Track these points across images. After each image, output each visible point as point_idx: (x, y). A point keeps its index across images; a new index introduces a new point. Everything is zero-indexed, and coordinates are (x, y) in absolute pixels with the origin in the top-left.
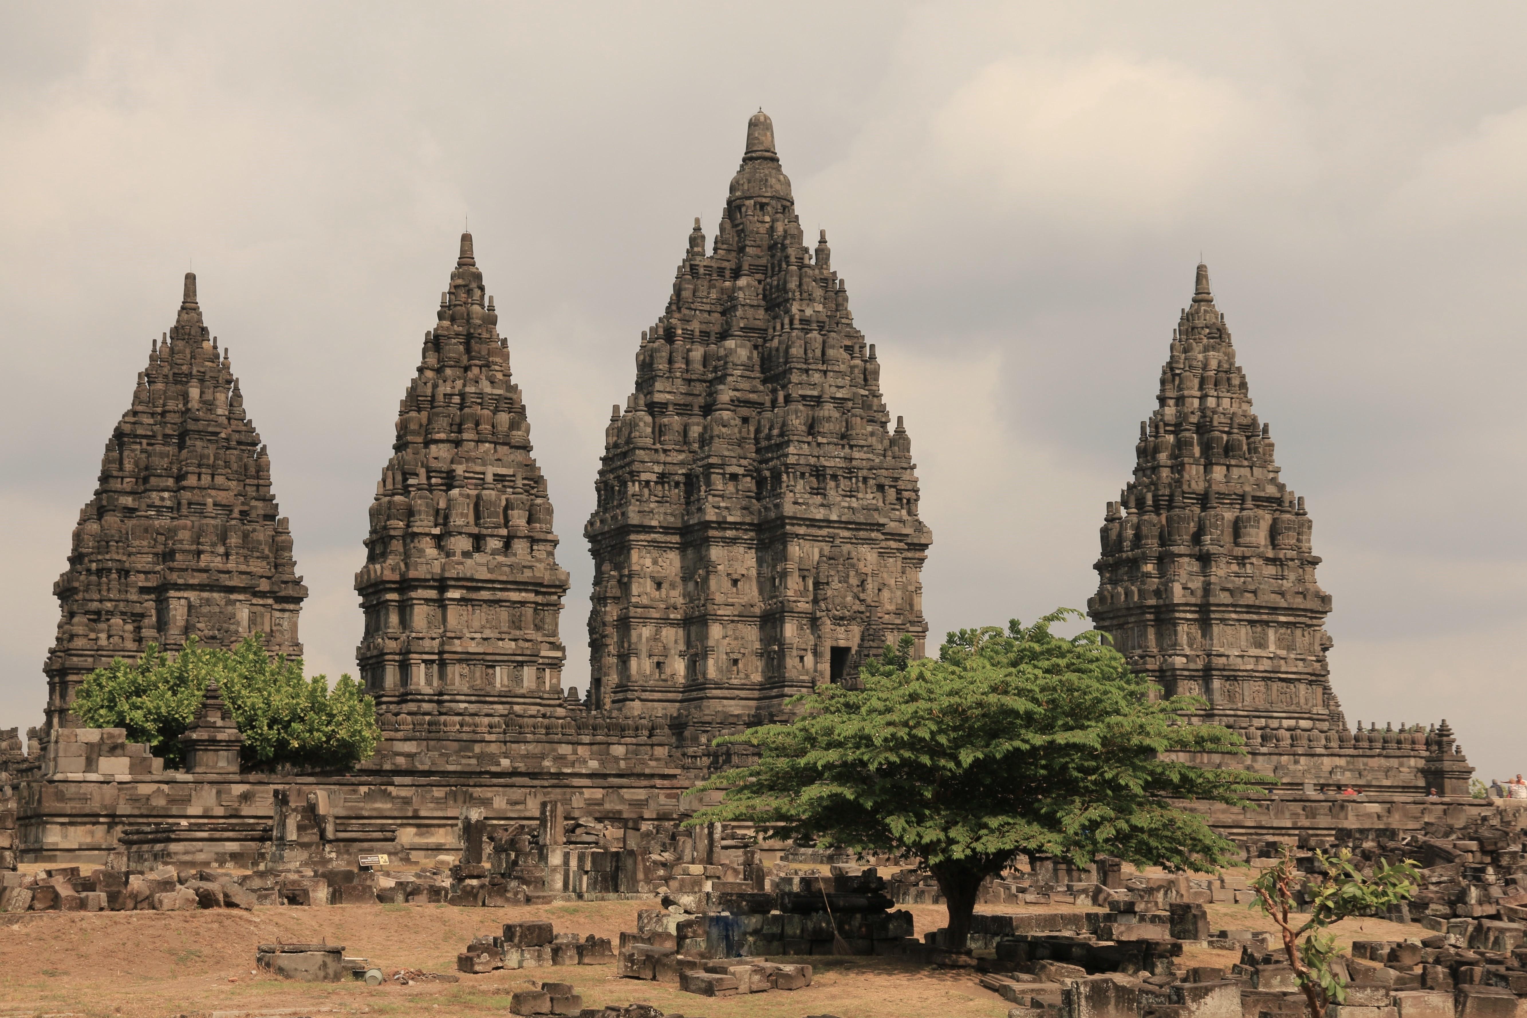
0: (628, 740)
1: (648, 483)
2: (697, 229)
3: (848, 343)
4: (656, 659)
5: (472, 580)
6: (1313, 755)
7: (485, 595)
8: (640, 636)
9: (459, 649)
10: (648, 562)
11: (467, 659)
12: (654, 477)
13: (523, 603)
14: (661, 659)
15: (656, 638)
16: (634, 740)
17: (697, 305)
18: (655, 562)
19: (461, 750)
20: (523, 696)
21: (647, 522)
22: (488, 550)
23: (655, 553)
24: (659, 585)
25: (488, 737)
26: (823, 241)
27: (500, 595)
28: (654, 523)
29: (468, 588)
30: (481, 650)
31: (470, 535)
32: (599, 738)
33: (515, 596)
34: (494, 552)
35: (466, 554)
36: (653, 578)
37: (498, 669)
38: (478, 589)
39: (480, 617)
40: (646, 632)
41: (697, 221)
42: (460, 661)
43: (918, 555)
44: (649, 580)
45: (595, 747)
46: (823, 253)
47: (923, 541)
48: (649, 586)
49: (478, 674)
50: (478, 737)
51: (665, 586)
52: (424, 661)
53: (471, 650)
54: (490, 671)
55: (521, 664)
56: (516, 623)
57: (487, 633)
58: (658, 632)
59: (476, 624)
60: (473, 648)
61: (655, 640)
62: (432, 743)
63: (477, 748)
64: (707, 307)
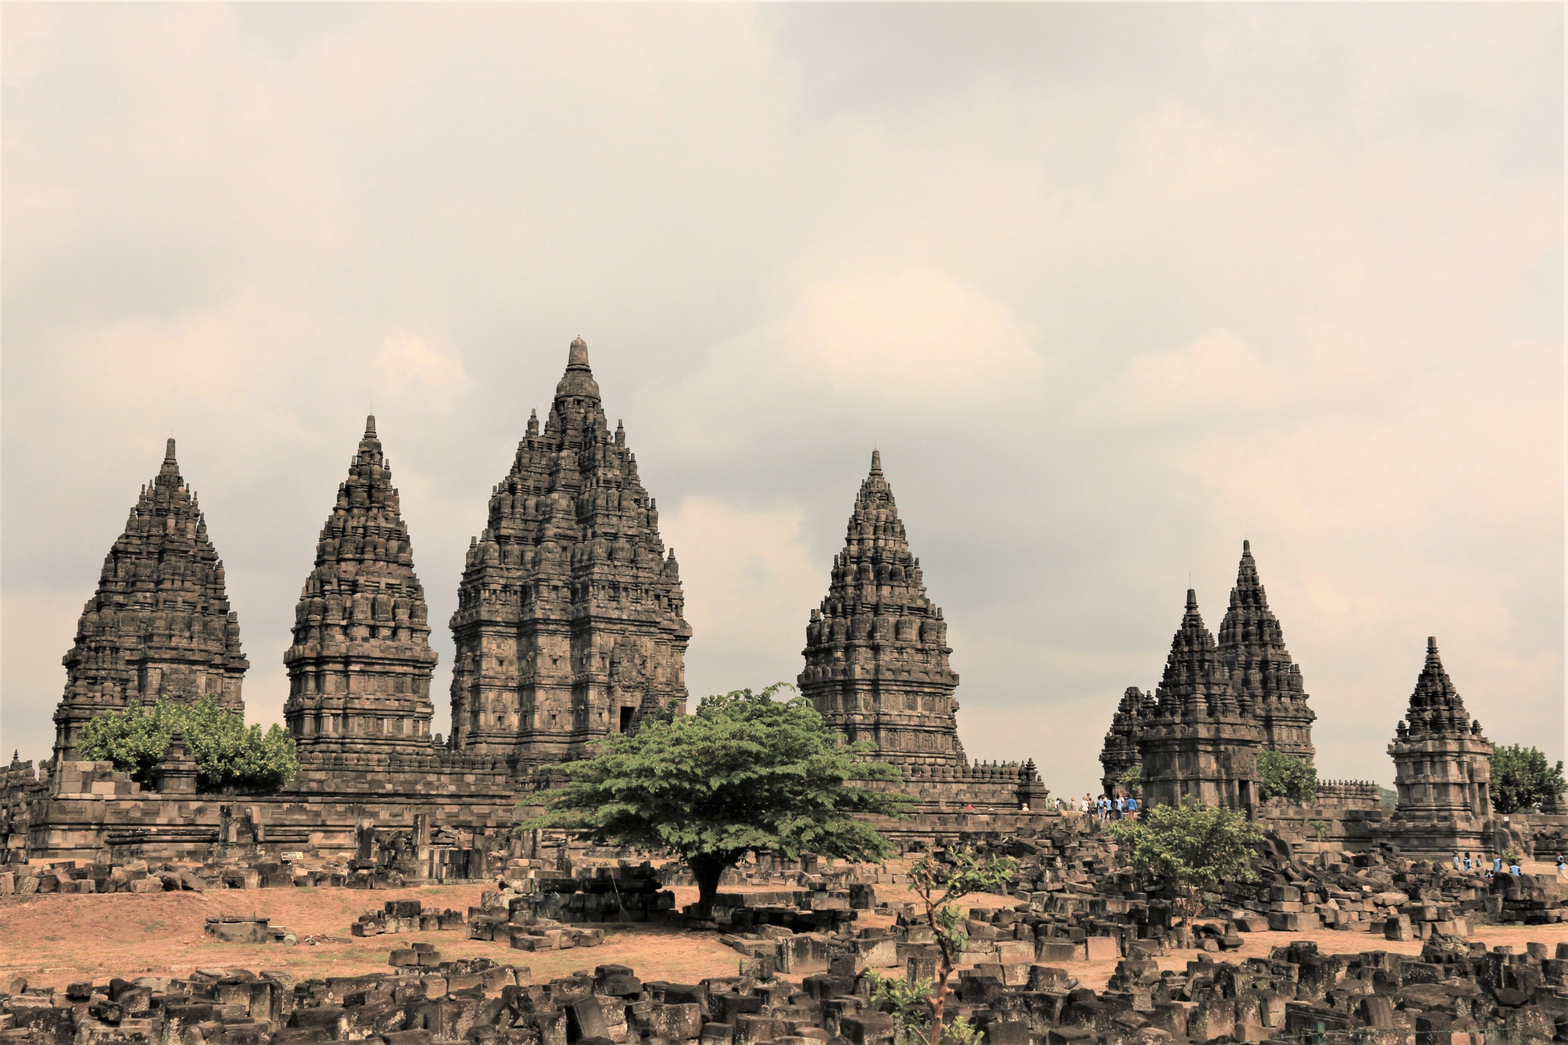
0: (477, 771)
1: (495, 591)
2: (534, 417)
3: (637, 497)
4: (498, 714)
5: (368, 657)
6: (945, 782)
7: (377, 668)
8: (487, 698)
9: (358, 706)
10: (494, 646)
11: (363, 713)
12: (499, 587)
13: (404, 674)
14: (502, 714)
15: (498, 700)
16: (481, 771)
17: (532, 469)
18: (499, 647)
19: (357, 778)
20: (403, 740)
21: (493, 619)
22: (381, 637)
23: (499, 640)
24: (501, 663)
25: (377, 769)
26: (620, 427)
27: (388, 668)
28: (499, 619)
29: (366, 664)
30: (373, 707)
31: (368, 626)
32: (457, 770)
33: (399, 669)
34: (385, 638)
35: (365, 639)
36: (497, 658)
37: (385, 721)
38: (373, 664)
39: (373, 683)
40: (492, 695)
41: (534, 411)
42: (358, 715)
43: (682, 644)
44: (494, 659)
45: (453, 776)
46: (620, 435)
47: (686, 634)
48: (494, 663)
49: (371, 724)
50: (370, 768)
51: (505, 663)
52: (332, 715)
53: (366, 707)
54: (380, 722)
55: (402, 717)
56: (399, 689)
57: (379, 695)
58: (500, 695)
59: (370, 689)
60: (368, 705)
62: (336, 773)
63: (369, 777)
64: (539, 470)
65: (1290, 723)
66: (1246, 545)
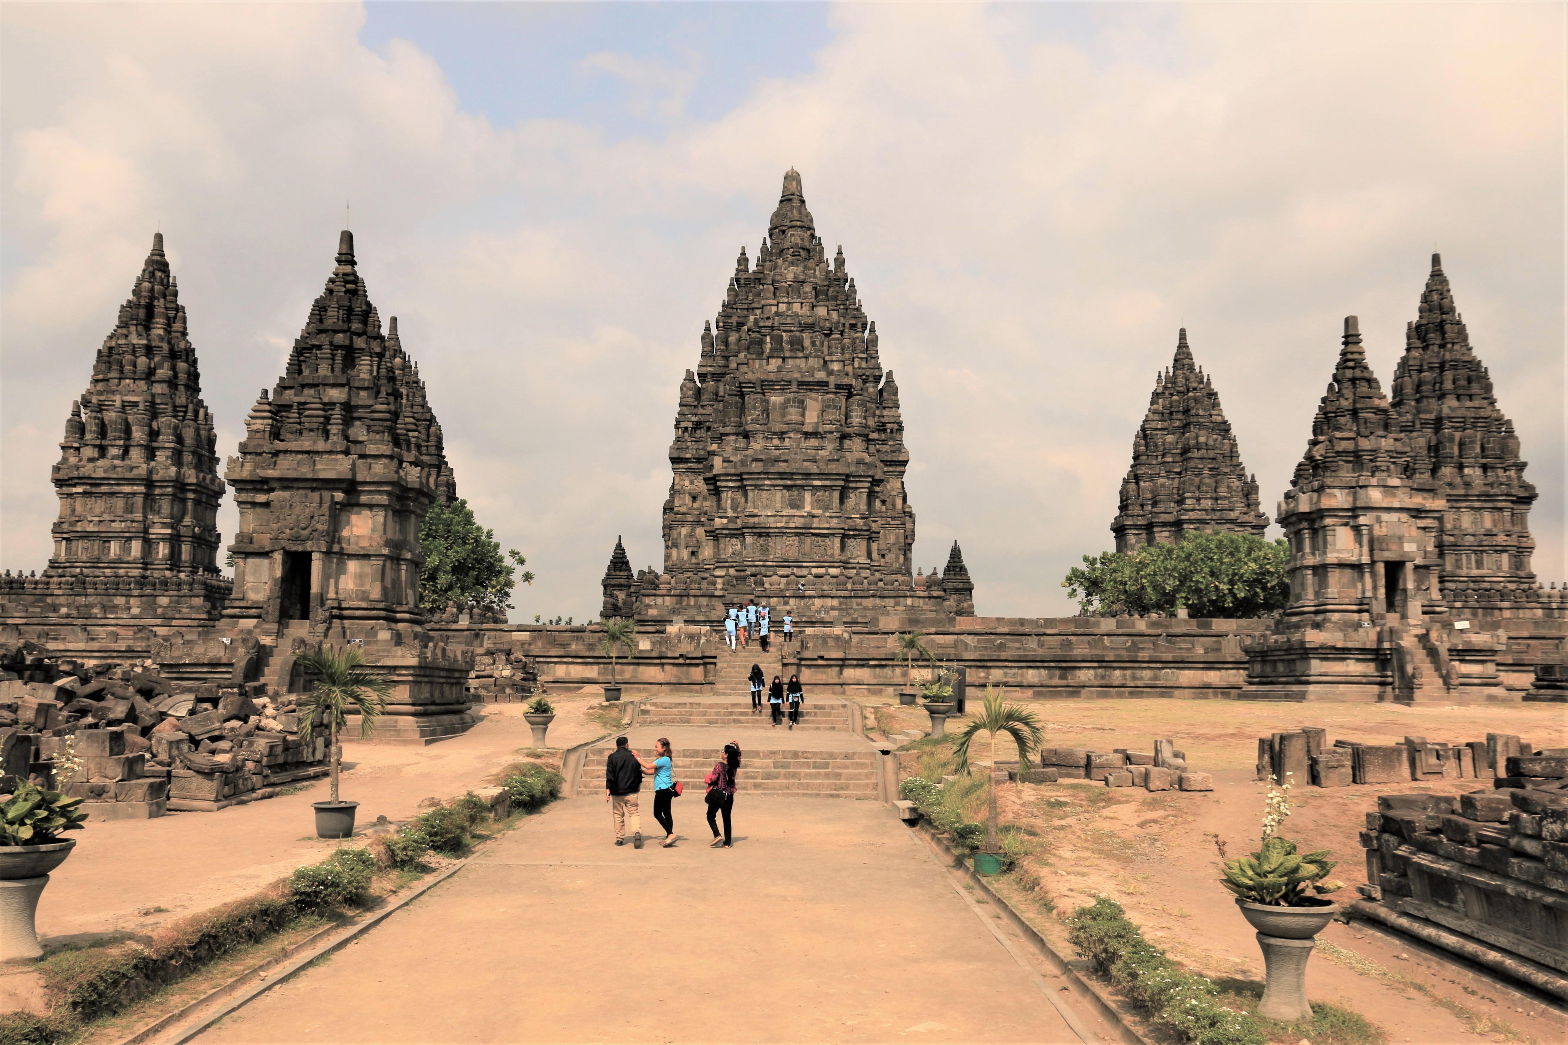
1: (686, 428)
2: (743, 254)
3: (853, 322)
4: (690, 549)
5: (89, 478)
7: (104, 489)
8: (680, 534)
9: (79, 529)
10: (687, 483)
11: (86, 536)
12: (690, 425)
13: (134, 494)
14: (695, 549)
15: (691, 535)
17: (739, 306)
18: (692, 483)
19: (36, 601)
20: (128, 563)
21: (682, 456)
22: (109, 456)
23: (692, 477)
24: (694, 498)
25: (57, 592)
26: (840, 253)
27: (116, 489)
28: (688, 456)
29: (91, 485)
30: (96, 529)
31: (95, 446)
33: (127, 489)
34: (114, 458)
35: (91, 460)
36: (690, 493)
37: (112, 543)
38: (100, 485)
39: (99, 505)
40: (684, 531)
41: (743, 248)
42: (81, 537)
43: (902, 469)
44: (687, 496)
46: (840, 262)
48: (688, 499)
49: (96, 547)
50: (49, 592)
51: (700, 499)
52: (64, 539)
53: (88, 529)
54: (107, 545)
55: (130, 539)
56: (129, 509)
57: (106, 517)
58: (693, 530)
59: (97, 511)
60: (91, 528)
61: (691, 536)
62: (13, 597)
63: (49, 600)
64: (746, 306)
65: (1477, 504)
66: (1436, 259)
